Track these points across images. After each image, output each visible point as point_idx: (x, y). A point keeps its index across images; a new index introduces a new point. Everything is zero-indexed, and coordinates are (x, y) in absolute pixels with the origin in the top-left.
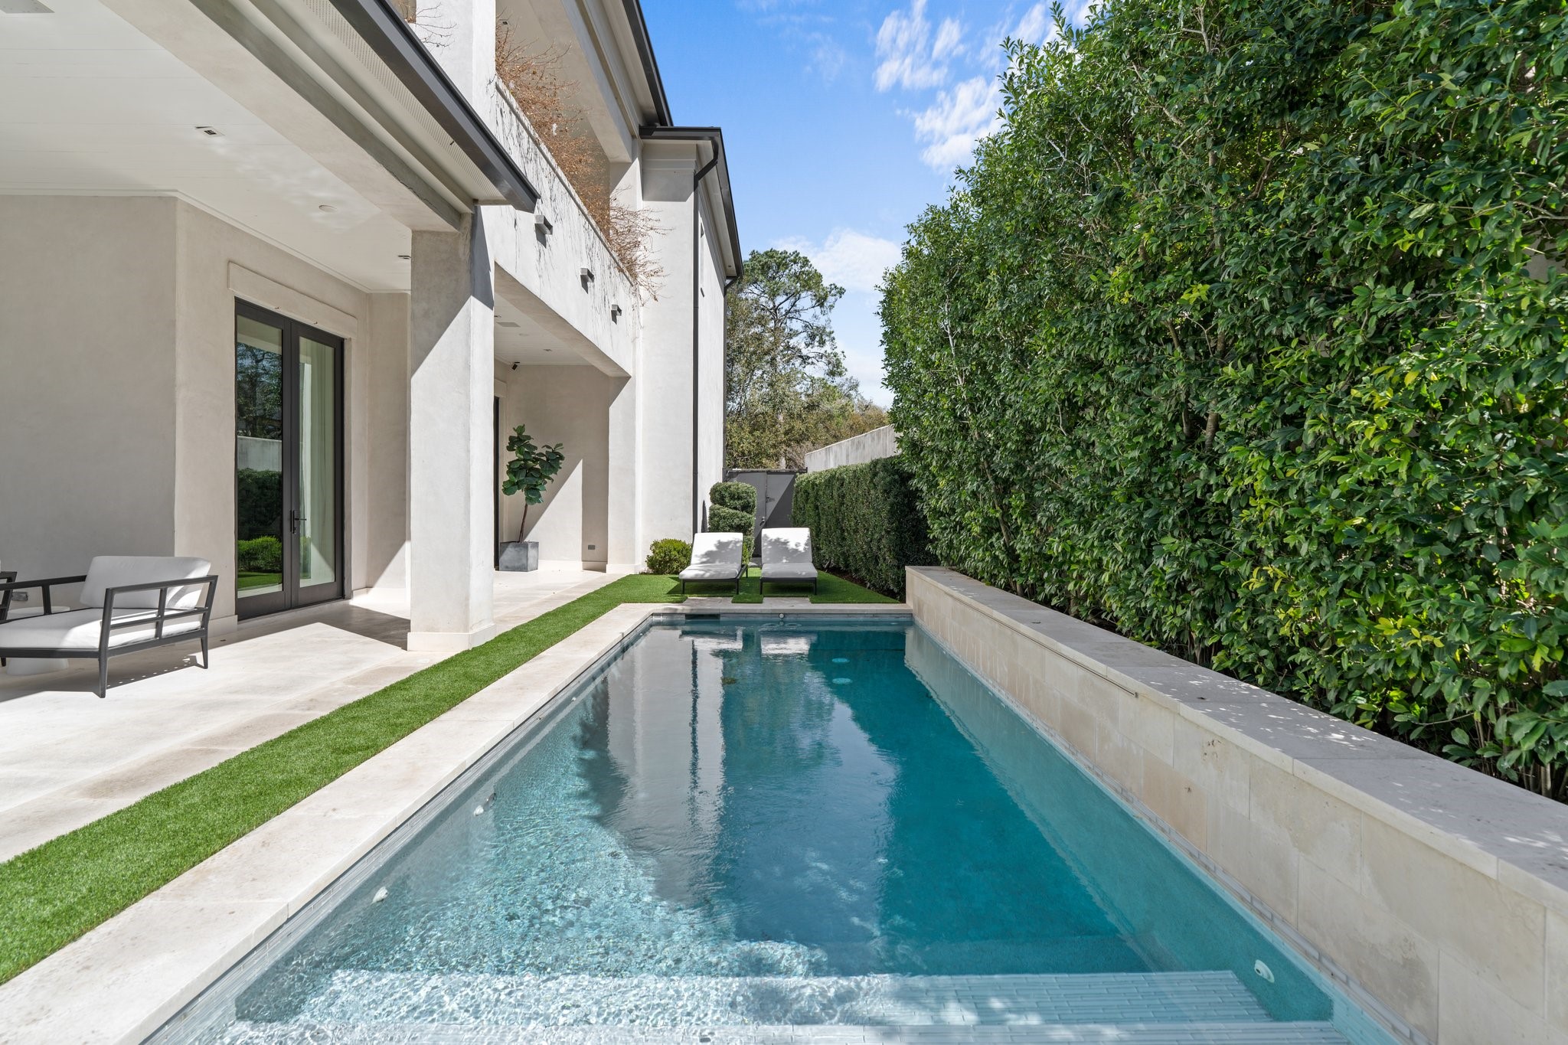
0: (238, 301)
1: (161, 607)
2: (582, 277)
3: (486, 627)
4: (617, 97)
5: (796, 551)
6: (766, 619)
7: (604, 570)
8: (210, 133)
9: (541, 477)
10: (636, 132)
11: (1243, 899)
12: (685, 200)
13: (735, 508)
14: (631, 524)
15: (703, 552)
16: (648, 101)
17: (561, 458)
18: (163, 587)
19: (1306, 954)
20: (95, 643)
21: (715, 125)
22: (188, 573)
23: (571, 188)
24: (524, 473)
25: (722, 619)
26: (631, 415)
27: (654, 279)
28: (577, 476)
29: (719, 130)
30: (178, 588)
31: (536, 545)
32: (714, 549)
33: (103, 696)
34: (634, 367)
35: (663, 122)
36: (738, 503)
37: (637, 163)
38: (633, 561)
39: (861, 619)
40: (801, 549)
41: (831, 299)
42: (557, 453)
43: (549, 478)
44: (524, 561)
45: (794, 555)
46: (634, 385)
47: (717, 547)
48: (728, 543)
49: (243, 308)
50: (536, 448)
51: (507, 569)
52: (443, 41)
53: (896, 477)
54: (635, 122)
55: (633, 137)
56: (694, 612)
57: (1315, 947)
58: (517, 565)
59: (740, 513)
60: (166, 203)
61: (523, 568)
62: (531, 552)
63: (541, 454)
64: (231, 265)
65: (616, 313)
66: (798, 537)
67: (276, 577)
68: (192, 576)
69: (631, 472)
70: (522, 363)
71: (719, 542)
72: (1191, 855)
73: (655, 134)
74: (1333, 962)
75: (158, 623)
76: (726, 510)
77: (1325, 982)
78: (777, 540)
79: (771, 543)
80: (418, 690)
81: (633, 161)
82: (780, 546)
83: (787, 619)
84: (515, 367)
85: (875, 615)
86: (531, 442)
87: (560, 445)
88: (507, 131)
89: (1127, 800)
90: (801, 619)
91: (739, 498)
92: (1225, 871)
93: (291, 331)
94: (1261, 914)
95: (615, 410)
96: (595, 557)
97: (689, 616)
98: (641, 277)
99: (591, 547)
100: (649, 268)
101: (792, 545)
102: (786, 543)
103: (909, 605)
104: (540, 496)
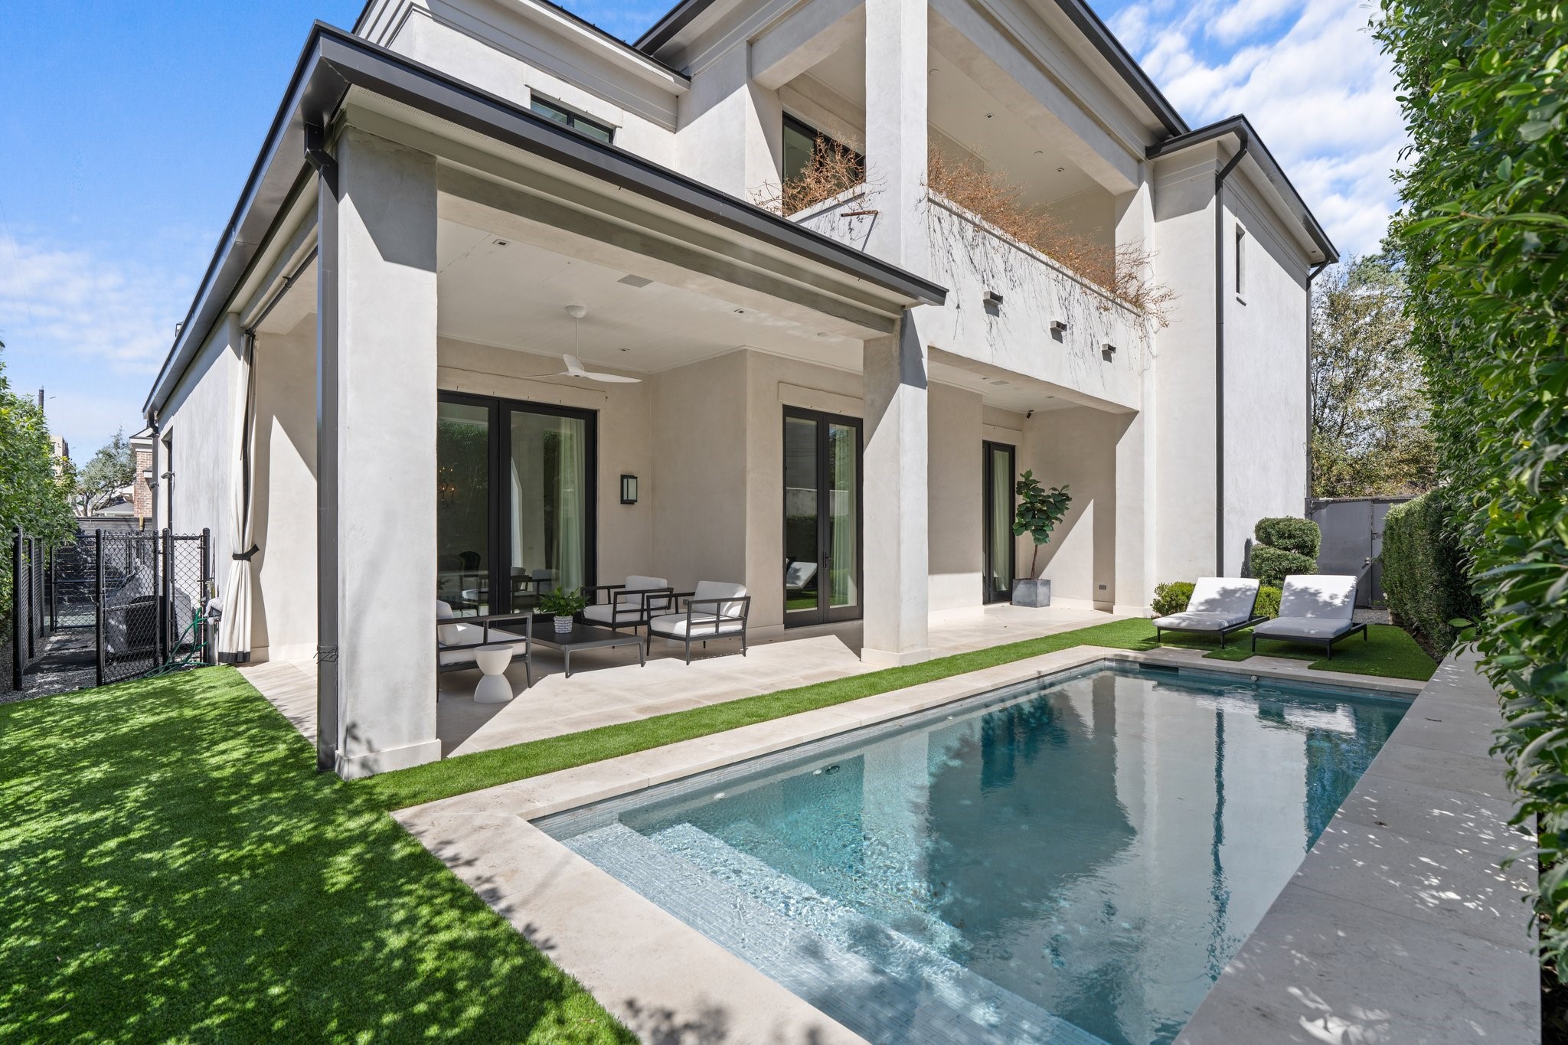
0: (785, 407)
1: (718, 614)
2: (1052, 330)
3: (919, 650)
4: (1109, 133)
6: (1234, 679)
7: (1111, 611)
8: (741, 312)
9: (1048, 518)
10: (1142, 155)
12: (1204, 207)
13: (1286, 549)
14: (1141, 565)
15: (1202, 600)
16: (1150, 119)
17: (1068, 499)
18: (719, 602)
20: (684, 633)
21: (1237, 114)
22: (734, 594)
23: (1034, 252)
24: (1030, 515)
25: (1180, 672)
26: (1139, 452)
27: (1165, 305)
28: (1088, 515)
29: (1242, 117)
30: (730, 603)
31: (1047, 583)
32: (1217, 596)
33: (688, 664)
34: (1142, 401)
35: (1175, 132)
36: (1289, 542)
37: (1145, 187)
38: (1142, 603)
39: (1371, 695)
40: (1338, 602)
42: (1063, 495)
43: (1057, 519)
44: (1034, 598)
45: (1327, 609)
46: (1143, 419)
47: (1221, 595)
49: (789, 411)
50: (1043, 491)
51: (1019, 604)
52: (882, 188)
54: (1138, 145)
55: (1139, 161)
56: (1148, 661)
58: (1027, 600)
60: (740, 354)
61: (1033, 604)
62: (1041, 590)
63: (1049, 497)
64: (780, 385)
65: (1108, 352)
66: (1336, 587)
67: (814, 601)
68: (736, 596)
69: (1138, 510)
70: (1036, 410)
71: (1232, 589)
73: (1164, 149)
75: (717, 623)
76: (1272, 550)
78: (1305, 591)
79: (1295, 593)
80: (830, 689)
81: (1140, 184)
82: (1308, 598)
83: (1263, 682)
84: (1029, 416)
86: (1039, 486)
87: (1068, 486)
88: (946, 232)
90: (1281, 685)
91: (1290, 537)
93: (824, 420)
95: (1123, 448)
96: (1104, 594)
98: (1151, 306)
99: (1102, 587)
100: (1155, 294)
101: (1325, 598)
102: (1316, 593)
104: (1047, 536)
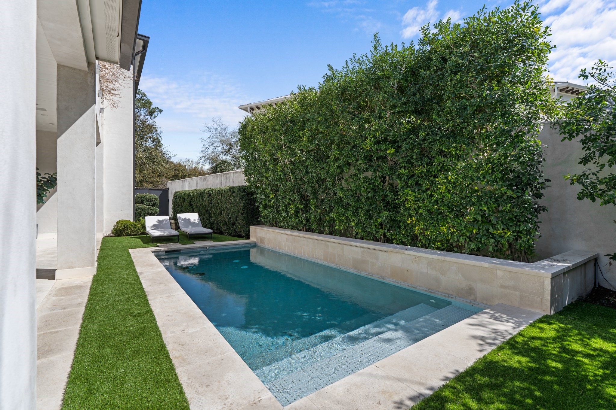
5: (194, 223)
6: (201, 250)
11: (426, 291)
15: (152, 225)
19: (445, 296)
25: (181, 251)
29: (149, 38)
32: (157, 223)
36: (151, 203)
38: (103, 231)
40: (196, 222)
41: (156, 114)
43: (48, 191)
45: (194, 224)
47: (159, 222)
48: (163, 221)
53: (245, 193)
56: (169, 250)
57: (446, 294)
59: (152, 208)
66: (194, 217)
71: (158, 220)
72: (409, 286)
74: (452, 295)
77: (450, 300)
78: (185, 219)
79: (182, 220)
82: (187, 221)
85: (243, 244)
89: (384, 279)
90: (215, 248)
91: (151, 201)
92: (420, 286)
94: (432, 292)
97: (166, 252)
101: (192, 220)
102: (189, 220)
103: (253, 239)
104: (43, 200)
